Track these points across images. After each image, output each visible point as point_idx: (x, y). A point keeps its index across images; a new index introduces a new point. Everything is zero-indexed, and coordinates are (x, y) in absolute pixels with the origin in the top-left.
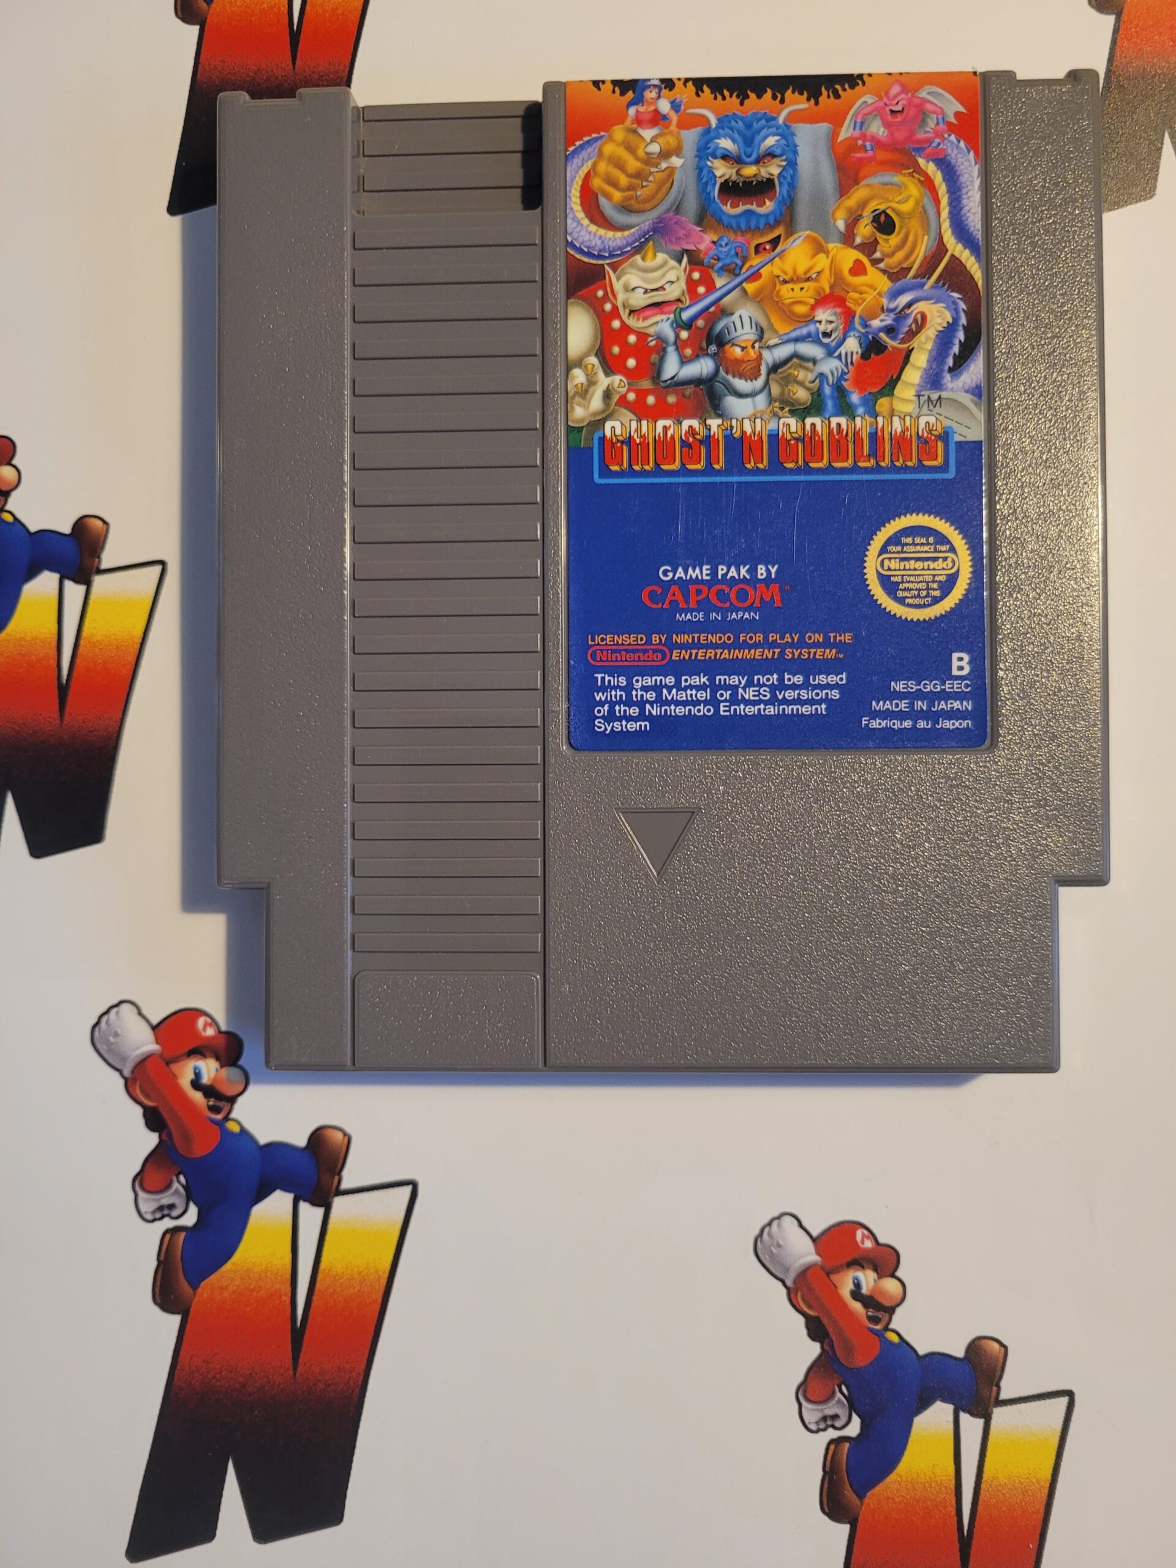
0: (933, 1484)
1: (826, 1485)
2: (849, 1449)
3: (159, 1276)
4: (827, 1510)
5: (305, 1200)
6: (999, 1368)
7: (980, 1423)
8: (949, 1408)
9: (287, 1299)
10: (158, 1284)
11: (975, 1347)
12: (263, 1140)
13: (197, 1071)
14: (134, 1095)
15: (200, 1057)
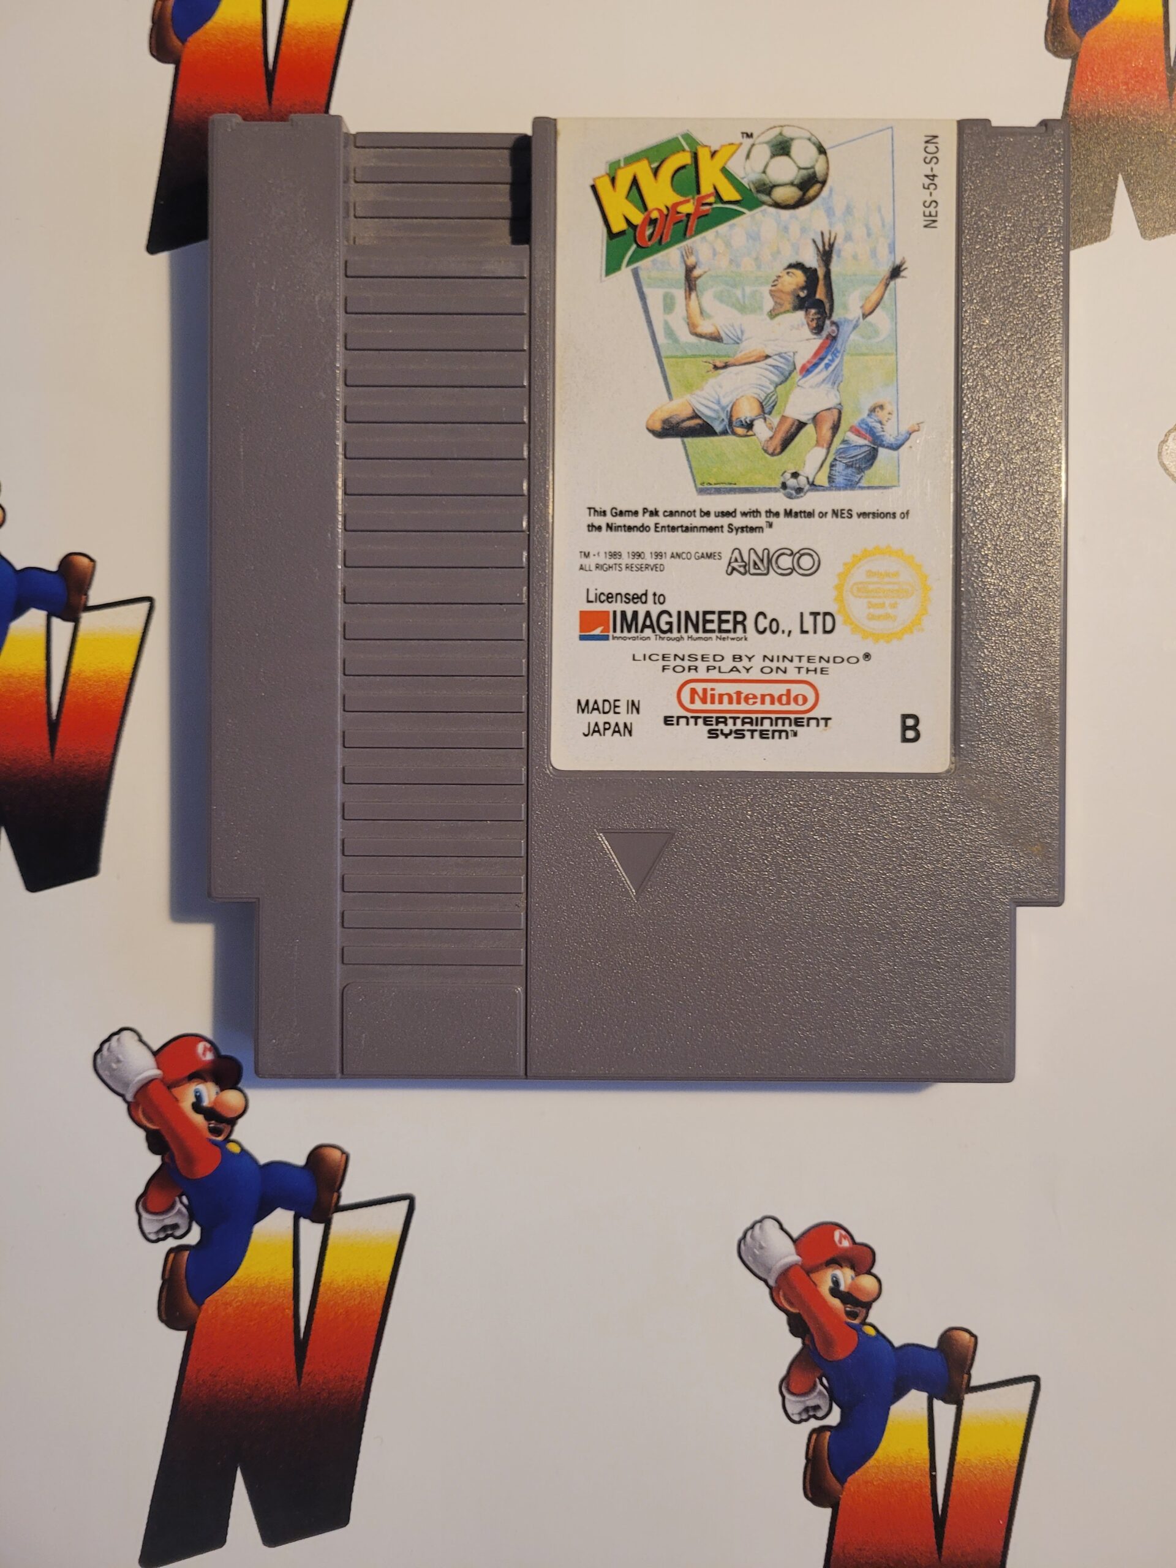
0: (909, 1467)
1: (808, 1473)
2: (830, 1437)
3: (164, 1294)
4: (810, 1496)
5: (305, 1218)
6: (970, 1357)
7: (952, 1408)
8: (924, 1396)
9: (290, 1312)
10: (163, 1301)
11: (947, 1338)
12: (263, 1160)
13: (198, 1094)
14: (136, 1119)
15: (201, 1081)
